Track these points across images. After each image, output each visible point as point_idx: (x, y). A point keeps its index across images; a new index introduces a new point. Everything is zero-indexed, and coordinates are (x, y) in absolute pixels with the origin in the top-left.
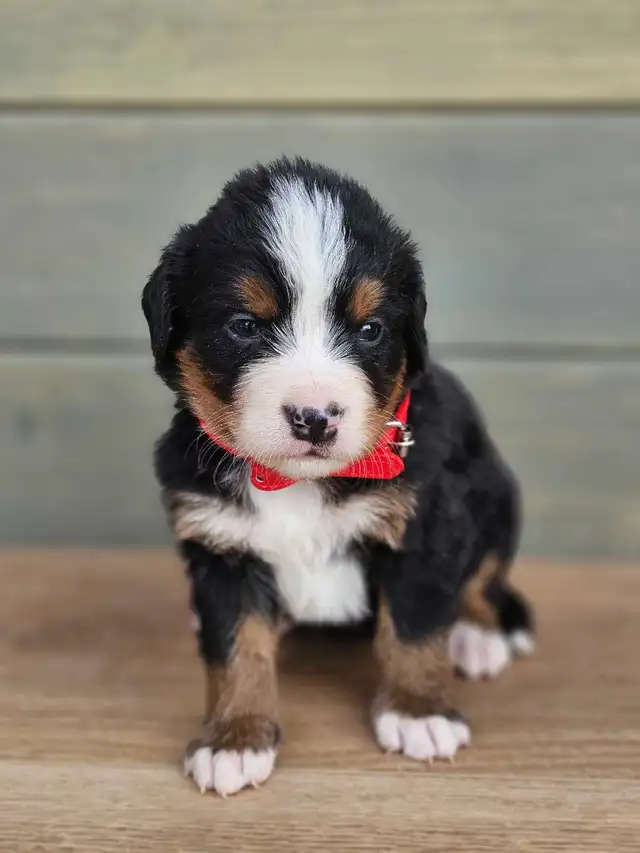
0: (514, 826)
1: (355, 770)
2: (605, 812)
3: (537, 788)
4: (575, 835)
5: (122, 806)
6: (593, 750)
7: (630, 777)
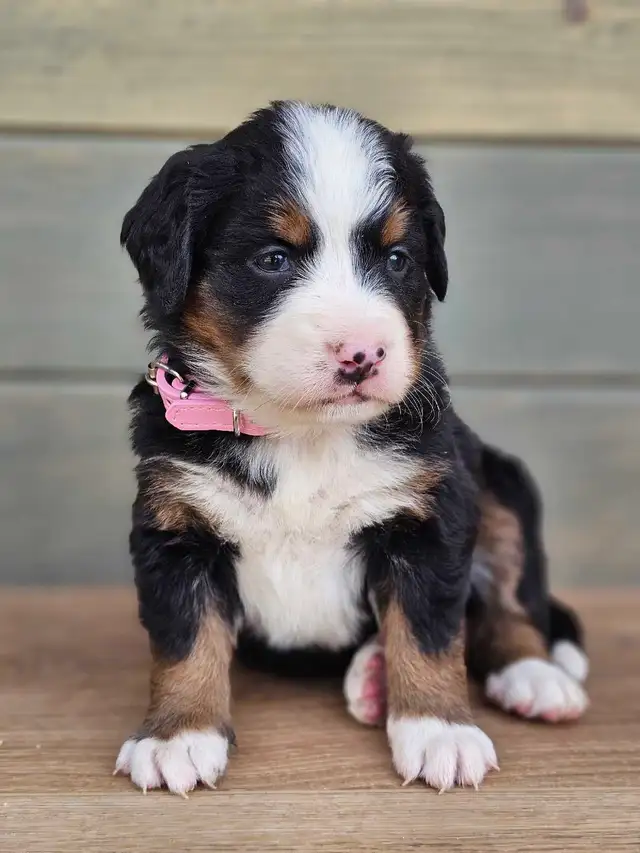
0: (498, 835)
1: (326, 790)
2: (583, 818)
3: (513, 799)
4: (560, 841)
5: (91, 835)
6: (561, 761)
7: (602, 785)
